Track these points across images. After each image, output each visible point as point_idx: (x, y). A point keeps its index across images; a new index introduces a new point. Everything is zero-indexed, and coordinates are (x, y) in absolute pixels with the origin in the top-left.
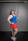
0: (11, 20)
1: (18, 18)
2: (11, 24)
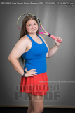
1: (54, 50)
2: (23, 77)
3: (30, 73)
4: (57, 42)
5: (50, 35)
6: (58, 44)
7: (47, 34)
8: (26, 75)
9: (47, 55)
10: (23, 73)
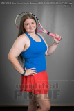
0: (22, 57)
2: (23, 75)
3: (30, 72)
4: (56, 40)
5: (48, 33)
6: (57, 42)
7: (46, 32)
8: (26, 74)
9: (46, 53)
10: (22, 72)
